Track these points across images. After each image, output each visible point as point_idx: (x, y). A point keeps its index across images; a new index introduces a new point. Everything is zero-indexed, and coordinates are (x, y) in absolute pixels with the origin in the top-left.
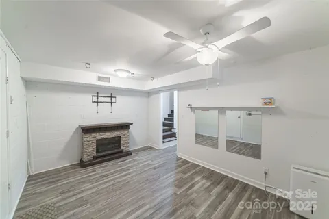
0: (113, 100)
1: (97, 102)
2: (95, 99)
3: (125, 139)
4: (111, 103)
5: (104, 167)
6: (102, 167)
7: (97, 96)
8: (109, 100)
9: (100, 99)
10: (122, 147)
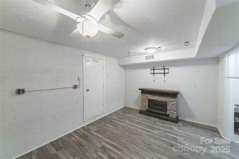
0: (166, 71)
1: (154, 73)
2: (152, 71)
3: (171, 105)
4: (164, 73)
5: (147, 119)
6: (146, 118)
7: (154, 69)
8: (162, 71)
9: (156, 71)
10: (168, 112)
